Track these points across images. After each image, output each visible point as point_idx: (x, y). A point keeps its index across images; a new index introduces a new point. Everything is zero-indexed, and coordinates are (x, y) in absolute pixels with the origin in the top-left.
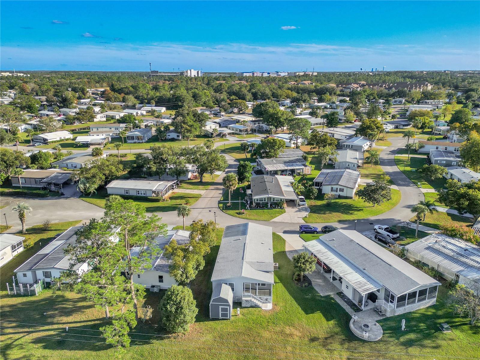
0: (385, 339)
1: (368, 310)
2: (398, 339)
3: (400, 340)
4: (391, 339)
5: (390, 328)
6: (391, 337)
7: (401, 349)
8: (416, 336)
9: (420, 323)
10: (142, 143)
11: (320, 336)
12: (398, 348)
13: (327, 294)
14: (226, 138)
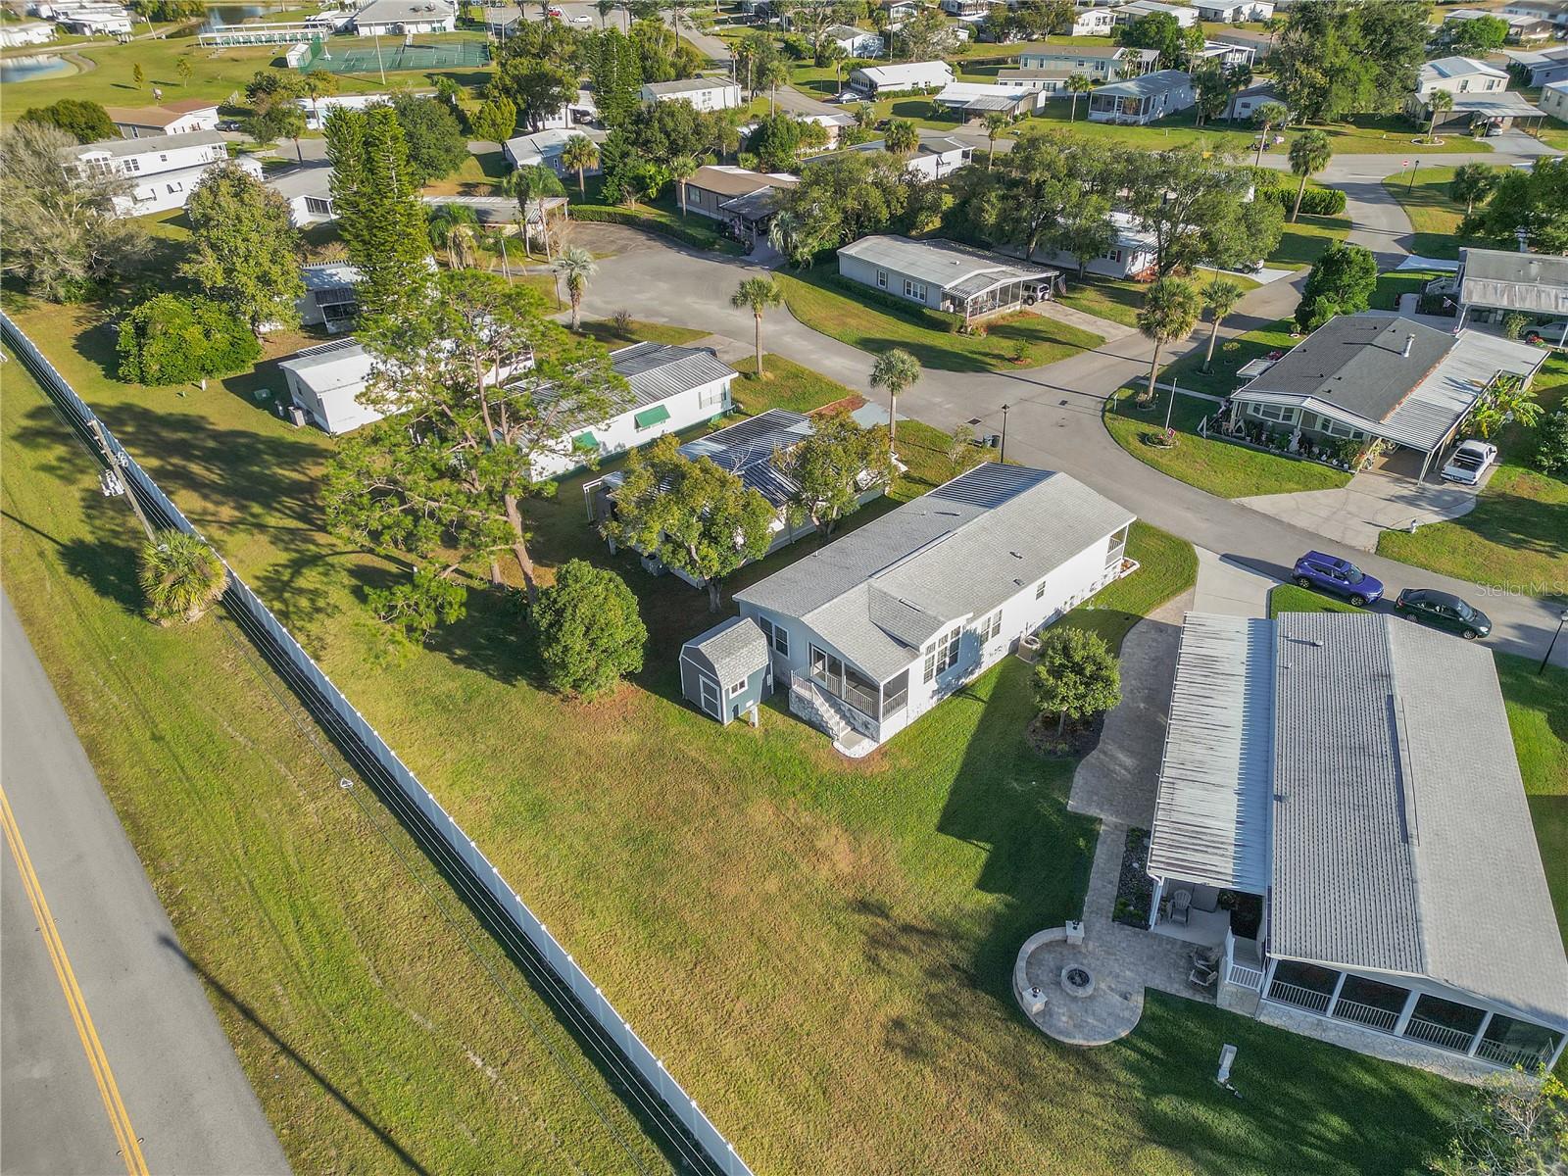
0: (1104, 1061)
1: (1173, 942)
2: (1153, 1091)
3: (1155, 1101)
4: (1123, 1076)
5: (1169, 1044)
6: (1133, 1068)
7: (1115, 1125)
8: (1242, 1133)
9: (1334, 1110)
10: (1135, 124)
11: (897, 911)
12: (1111, 1116)
13: (1093, 811)
14: (1485, 140)
